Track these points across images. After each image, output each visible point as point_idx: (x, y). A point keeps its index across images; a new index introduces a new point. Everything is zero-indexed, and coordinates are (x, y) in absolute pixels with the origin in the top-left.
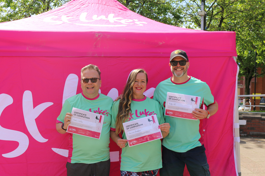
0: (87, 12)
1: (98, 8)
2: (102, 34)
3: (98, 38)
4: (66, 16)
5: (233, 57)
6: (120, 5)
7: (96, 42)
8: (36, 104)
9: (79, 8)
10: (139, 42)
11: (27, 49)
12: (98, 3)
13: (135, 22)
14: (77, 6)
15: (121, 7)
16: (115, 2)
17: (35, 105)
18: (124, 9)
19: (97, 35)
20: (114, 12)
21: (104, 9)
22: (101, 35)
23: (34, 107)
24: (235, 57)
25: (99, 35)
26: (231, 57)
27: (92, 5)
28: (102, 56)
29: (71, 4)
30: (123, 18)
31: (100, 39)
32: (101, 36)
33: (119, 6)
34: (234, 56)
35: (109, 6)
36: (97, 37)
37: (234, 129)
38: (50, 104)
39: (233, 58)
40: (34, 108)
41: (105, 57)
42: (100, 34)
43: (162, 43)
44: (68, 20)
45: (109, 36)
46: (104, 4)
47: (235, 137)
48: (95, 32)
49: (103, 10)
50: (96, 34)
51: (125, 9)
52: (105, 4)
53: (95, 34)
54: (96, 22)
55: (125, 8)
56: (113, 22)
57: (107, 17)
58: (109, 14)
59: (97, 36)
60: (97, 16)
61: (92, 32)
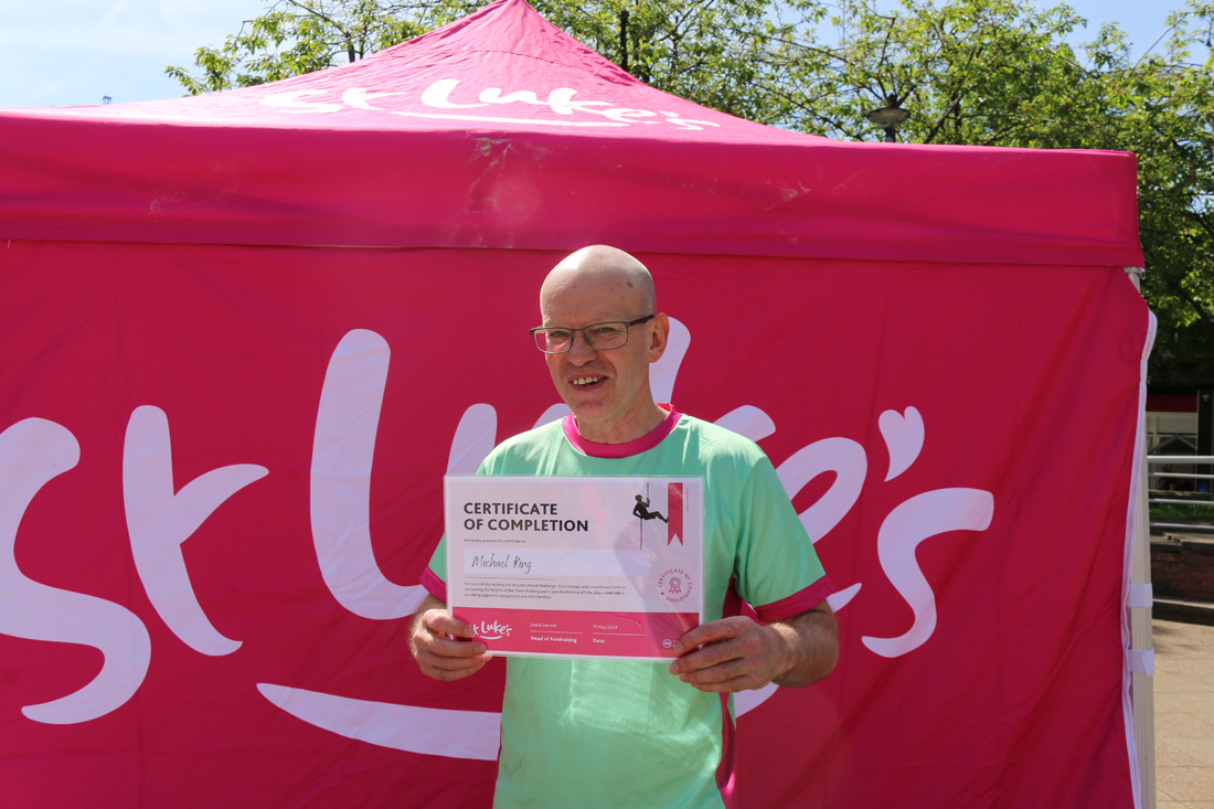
0: (459, 77)
1: (509, 67)
2: (512, 143)
3: (490, 158)
4: (365, 89)
5: (1127, 270)
6: (603, 63)
7: (478, 181)
8: (186, 469)
9: (428, 66)
10: (685, 186)
11: (154, 207)
12: (513, 48)
13: (668, 120)
14: (423, 59)
15: (606, 72)
16: (582, 55)
17: (182, 477)
18: (619, 79)
19: (488, 147)
20: (577, 84)
21: (535, 71)
22: (504, 146)
23: (178, 487)
24: (1134, 269)
25: (493, 146)
26: (1115, 267)
27: (482, 56)
28: (507, 247)
29: (397, 54)
30: (614, 103)
31: (498, 165)
32: (505, 151)
33: (597, 69)
34: (1131, 266)
35: (555, 65)
36: (486, 155)
37: (1129, 610)
38: (253, 473)
39: (1128, 274)
40: (176, 490)
41: (520, 250)
42: (499, 142)
43: (796, 193)
44: (367, 101)
45: (543, 150)
46: (537, 55)
47: (1130, 648)
48: (479, 132)
49: (529, 73)
50: (482, 139)
51: (622, 80)
52: (541, 54)
53: (475, 143)
54: (495, 109)
55: (622, 76)
56: (571, 112)
57: (543, 96)
58: (552, 88)
59: (485, 151)
60: (499, 91)
61: (462, 133)
